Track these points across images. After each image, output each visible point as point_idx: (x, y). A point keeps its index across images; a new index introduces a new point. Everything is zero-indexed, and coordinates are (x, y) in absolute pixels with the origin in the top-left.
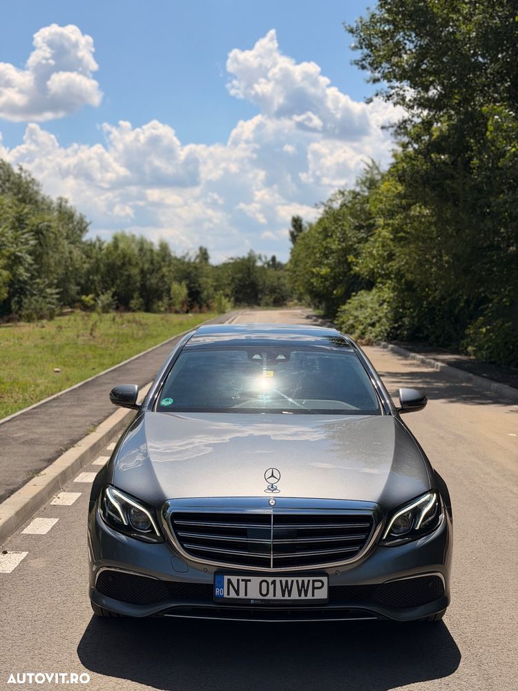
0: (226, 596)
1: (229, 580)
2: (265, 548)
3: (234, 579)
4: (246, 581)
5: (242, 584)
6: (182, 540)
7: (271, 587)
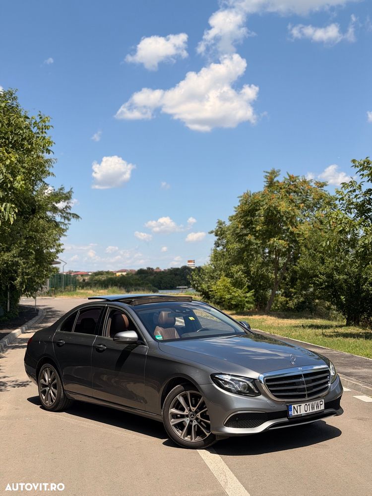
0: (293, 415)
1: (294, 407)
2: (303, 389)
3: (295, 406)
4: (300, 406)
5: (299, 407)
6: (272, 391)
7: (308, 407)
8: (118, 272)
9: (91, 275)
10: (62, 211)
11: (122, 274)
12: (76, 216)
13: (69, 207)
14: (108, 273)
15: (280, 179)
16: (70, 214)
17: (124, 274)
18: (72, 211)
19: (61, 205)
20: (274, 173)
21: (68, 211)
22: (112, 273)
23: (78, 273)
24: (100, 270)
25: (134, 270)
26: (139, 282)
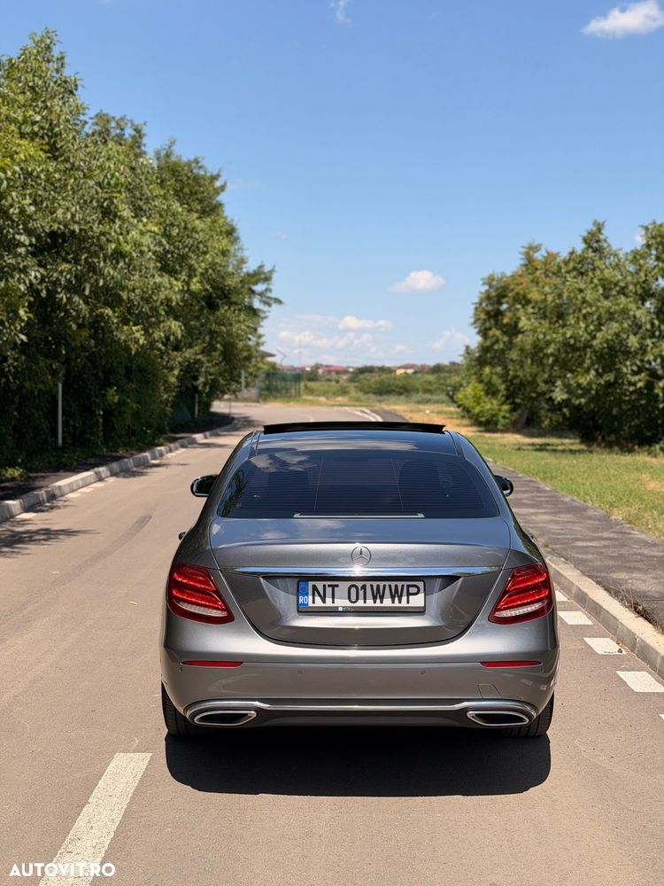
8: (400, 368)
9: (353, 373)
10: (261, 294)
11: (406, 373)
12: (279, 301)
13: (270, 290)
14: (382, 369)
15: (539, 256)
16: (271, 298)
17: (410, 371)
18: (273, 295)
19: (259, 288)
20: (533, 248)
21: (269, 294)
22: (390, 371)
23: (331, 368)
24: (369, 364)
25: (428, 366)
26: (430, 387)
